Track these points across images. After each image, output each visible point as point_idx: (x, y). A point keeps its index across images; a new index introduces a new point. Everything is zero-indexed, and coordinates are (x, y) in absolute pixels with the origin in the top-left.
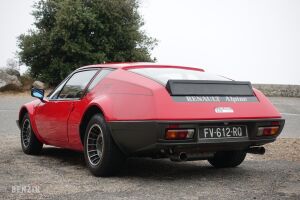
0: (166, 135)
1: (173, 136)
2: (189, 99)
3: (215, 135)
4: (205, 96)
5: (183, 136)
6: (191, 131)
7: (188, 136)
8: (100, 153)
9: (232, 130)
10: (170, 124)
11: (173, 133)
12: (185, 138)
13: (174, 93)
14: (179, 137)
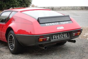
0: (38, 40)
1: (41, 40)
2: (46, 24)
3: (57, 38)
4: (53, 22)
5: (45, 40)
6: (48, 38)
7: (47, 40)
8: (14, 45)
9: (63, 35)
10: (40, 36)
11: (41, 39)
12: (46, 40)
13: (41, 23)
14: (44, 40)
